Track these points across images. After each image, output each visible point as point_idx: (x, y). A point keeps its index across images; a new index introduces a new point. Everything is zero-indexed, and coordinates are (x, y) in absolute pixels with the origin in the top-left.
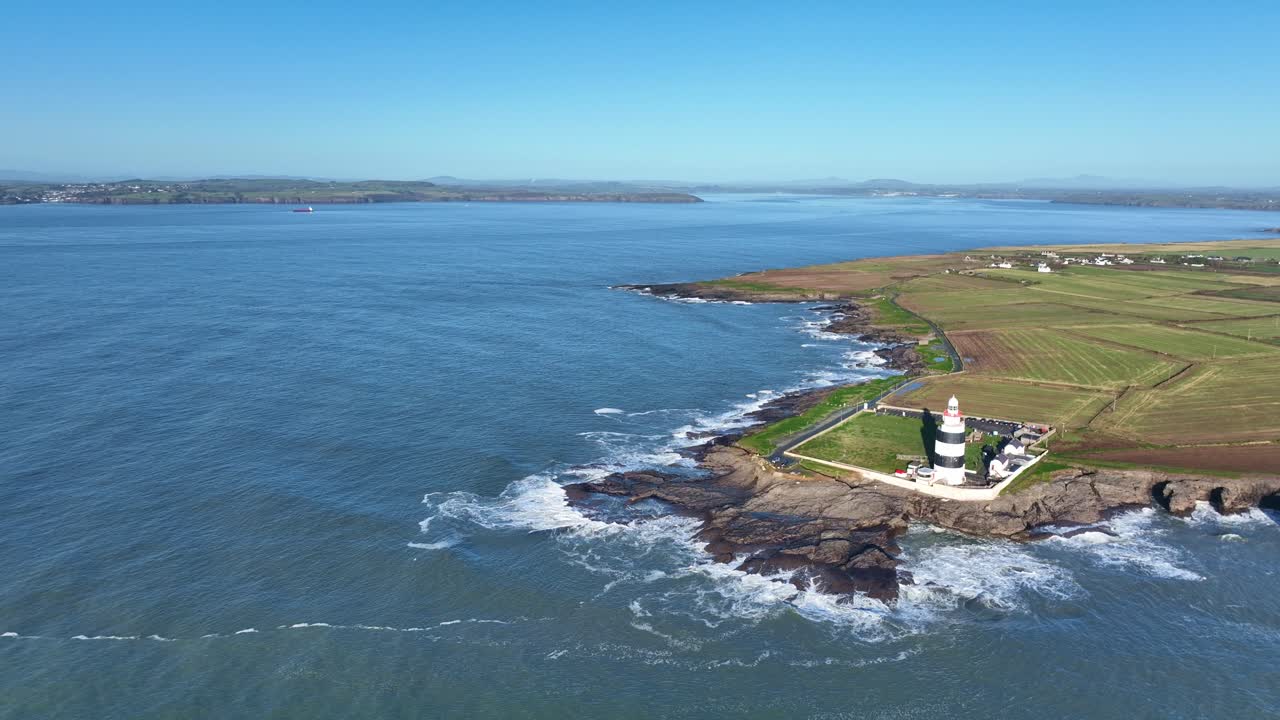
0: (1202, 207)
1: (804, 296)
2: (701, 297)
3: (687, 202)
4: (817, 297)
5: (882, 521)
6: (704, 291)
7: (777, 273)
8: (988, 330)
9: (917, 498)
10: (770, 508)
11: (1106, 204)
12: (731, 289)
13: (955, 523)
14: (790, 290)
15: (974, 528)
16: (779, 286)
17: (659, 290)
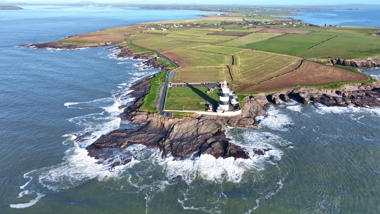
0: (178, 9)
1: (99, 44)
2: (60, 48)
3: (16, 9)
4: (104, 44)
5: (218, 130)
6: (60, 45)
7: (81, 36)
8: (171, 51)
9: (221, 118)
10: (179, 136)
11: (155, 9)
12: (71, 44)
13: (237, 124)
14: (93, 42)
15: (244, 125)
16: (88, 41)
17: (40, 46)
